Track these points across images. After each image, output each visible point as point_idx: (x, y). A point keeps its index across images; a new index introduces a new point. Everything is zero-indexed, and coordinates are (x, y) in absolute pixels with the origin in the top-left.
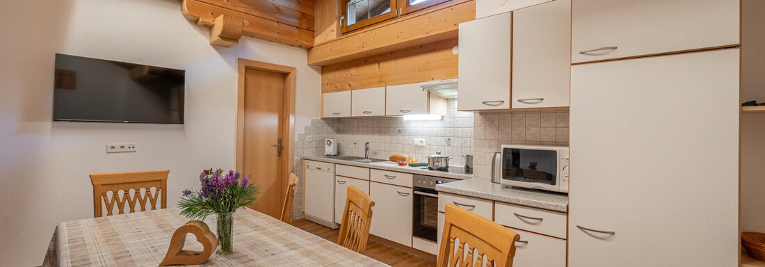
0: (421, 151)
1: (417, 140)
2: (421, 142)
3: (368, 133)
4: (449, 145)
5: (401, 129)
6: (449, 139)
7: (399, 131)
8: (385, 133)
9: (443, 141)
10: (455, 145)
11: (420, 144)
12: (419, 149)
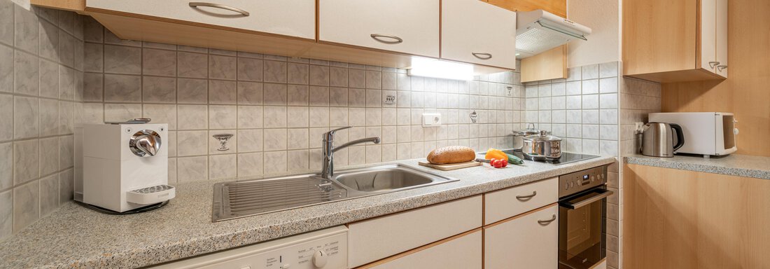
0: (435, 135)
1: (429, 117)
2: (437, 119)
3: (286, 100)
4: (474, 122)
5: (393, 93)
6: (474, 113)
7: (390, 99)
8: (350, 103)
9: (467, 116)
10: (481, 121)
11: (433, 123)
12: (431, 134)
